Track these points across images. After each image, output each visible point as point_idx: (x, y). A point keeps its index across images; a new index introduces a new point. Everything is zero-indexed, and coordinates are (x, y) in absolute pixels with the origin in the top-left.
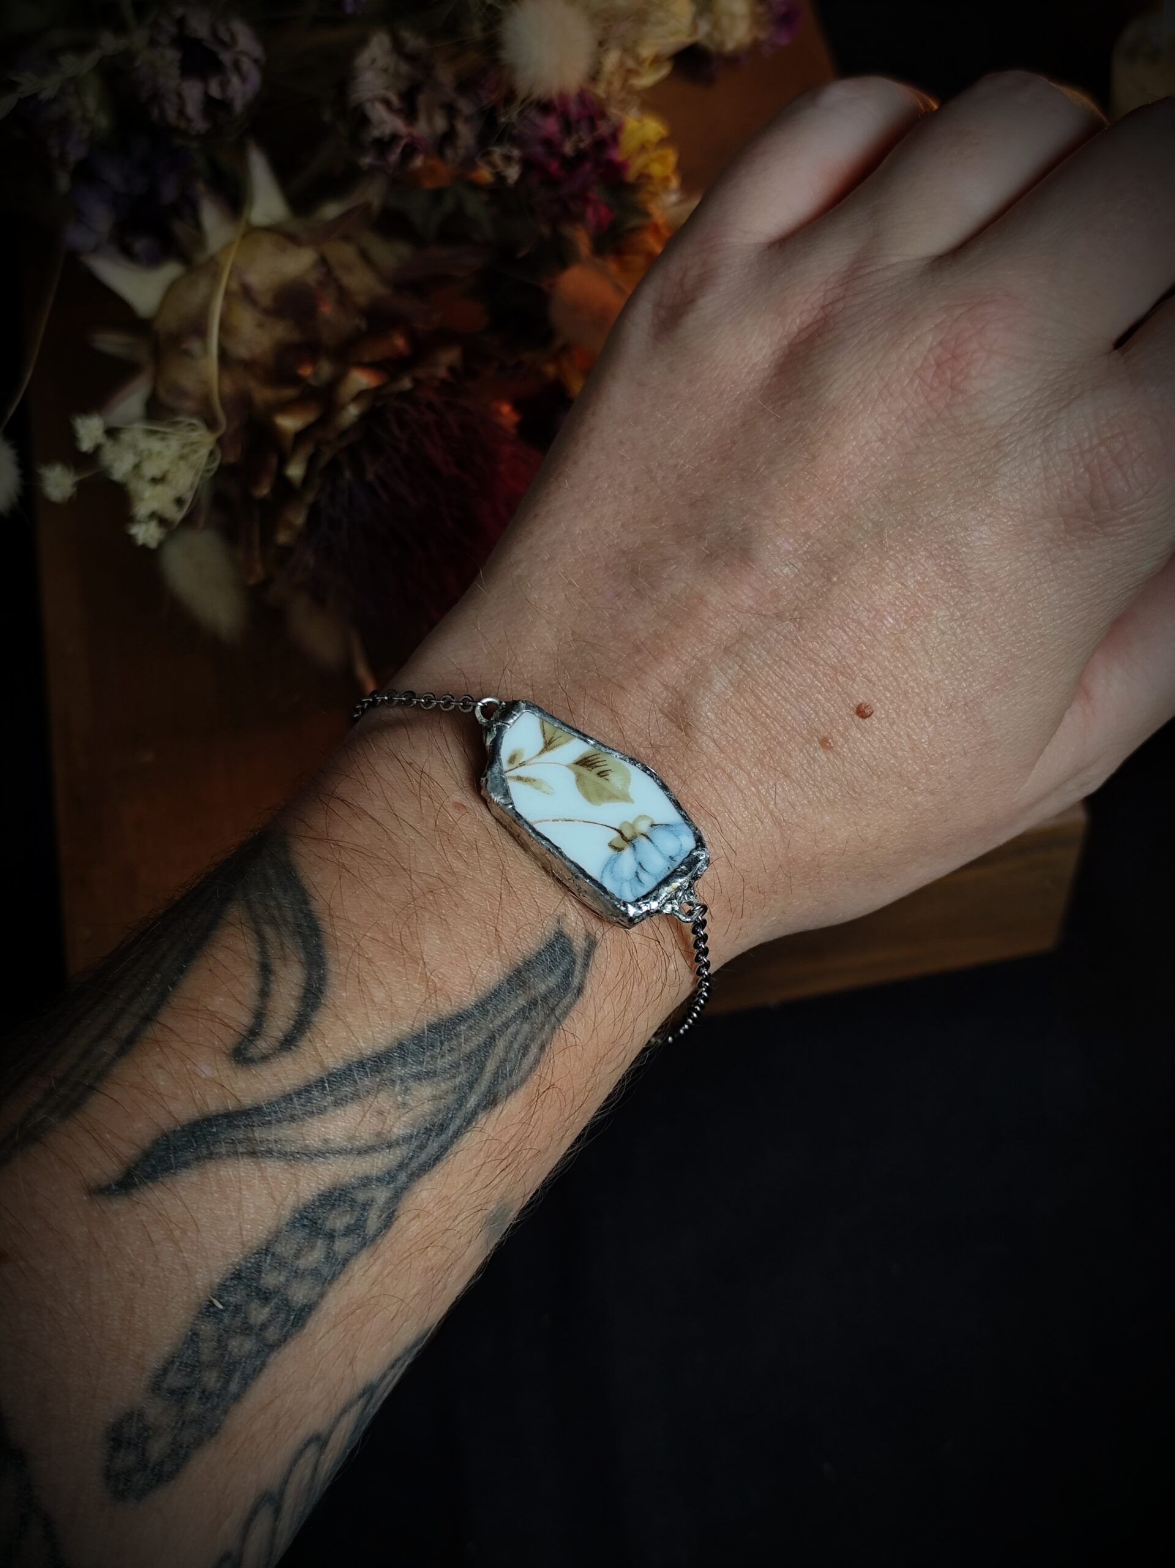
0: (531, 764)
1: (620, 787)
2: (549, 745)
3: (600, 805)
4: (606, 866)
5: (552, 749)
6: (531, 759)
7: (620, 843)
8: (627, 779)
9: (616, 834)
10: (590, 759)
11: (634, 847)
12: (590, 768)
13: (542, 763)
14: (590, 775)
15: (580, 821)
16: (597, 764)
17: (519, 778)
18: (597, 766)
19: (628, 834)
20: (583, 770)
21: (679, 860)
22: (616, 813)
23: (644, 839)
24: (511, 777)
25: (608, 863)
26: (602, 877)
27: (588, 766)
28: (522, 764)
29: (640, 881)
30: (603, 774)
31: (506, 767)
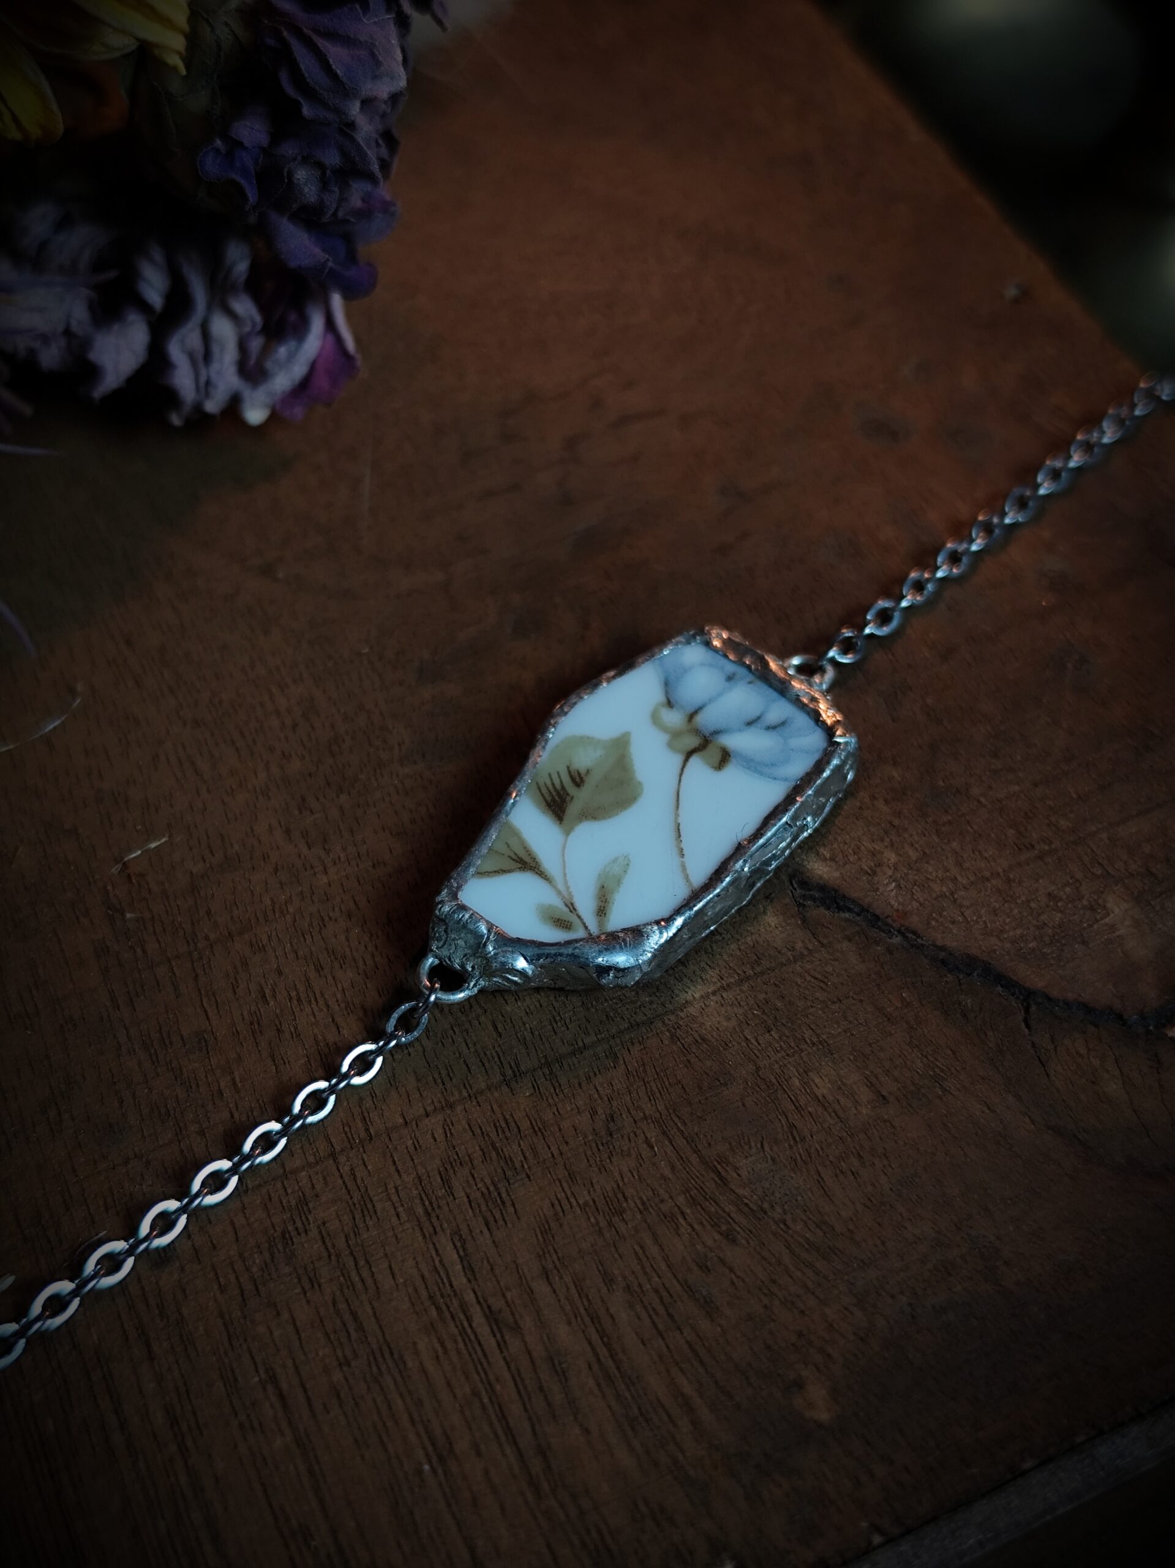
0: (570, 894)
1: (599, 753)
2: (526, 862)
3: (640, 784)
4: (761, 774)
5: (534, 859)
6: (559, 893)
7: (713, 753)
8: (584, 741)
9: (695, 760)
10: (549, 799)
11: (717, 733)
12: (568, 799)
13: (565, 875)
14: (580, 798)
15: (677, 815)
16: (558, 787)
17: (602, 911)
18: (563, 787)
19: (693, 742)
20: (573, 809)
21: (731, 668)
22: (653, 761)
23: (700, 719)
24: (601, 924)
25: (756, 771)
26: (786, 780)
27: (563, 801)
28: (572, 908)
29: (783, 724)
30: (578, 779)
31: (580, 933)
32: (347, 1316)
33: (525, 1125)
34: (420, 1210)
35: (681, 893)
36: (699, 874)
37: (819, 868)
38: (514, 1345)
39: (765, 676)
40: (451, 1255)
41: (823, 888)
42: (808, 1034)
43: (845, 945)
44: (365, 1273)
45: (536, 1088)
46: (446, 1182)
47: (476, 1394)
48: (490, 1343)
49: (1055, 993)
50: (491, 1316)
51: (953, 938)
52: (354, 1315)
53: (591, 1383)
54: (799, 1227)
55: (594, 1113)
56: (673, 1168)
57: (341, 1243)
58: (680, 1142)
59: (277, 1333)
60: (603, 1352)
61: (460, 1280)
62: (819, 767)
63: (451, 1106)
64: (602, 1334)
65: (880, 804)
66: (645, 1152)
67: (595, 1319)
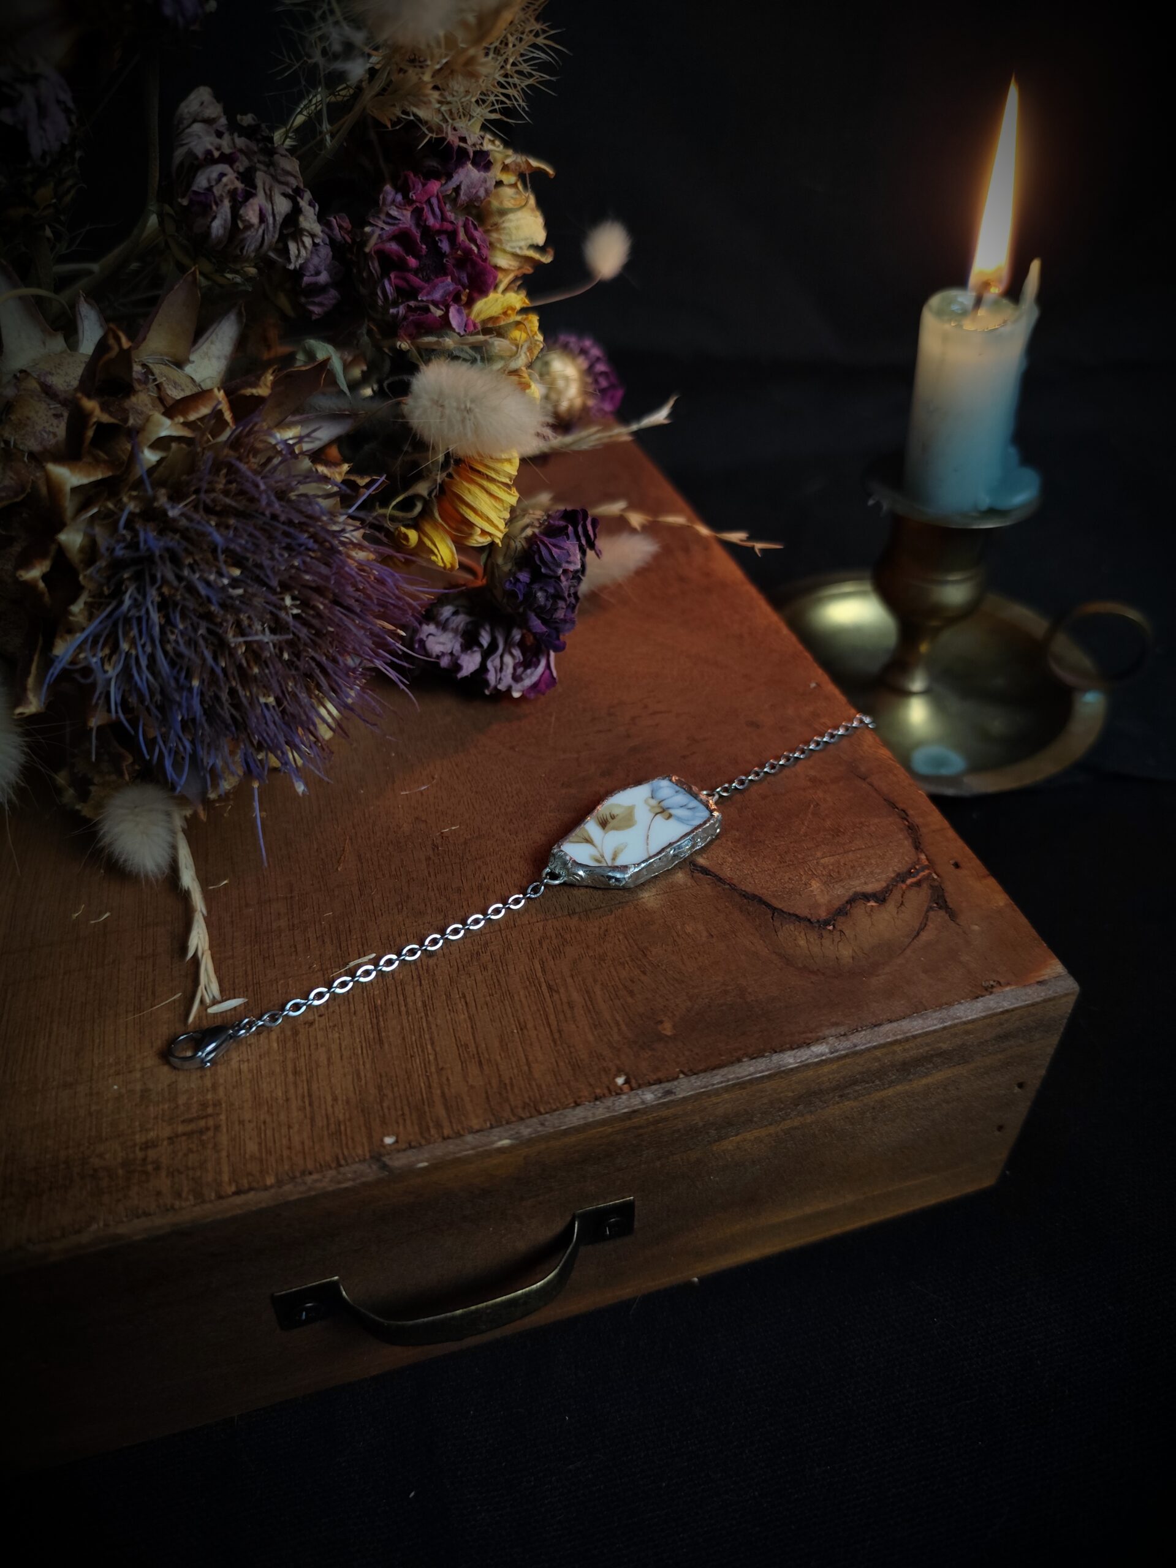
0: (603, 852)
1: (623, 810)
2: (588, 841)
3: (636, 821)
4: (683, 823)
5: (592, 840)
6: (599, 851)
7: (666, 814)
8: (619, 806)
9: (658, 816)
10: (601, 822)
11: (669, 808)
12: (608, 823)
13: (602, 846)
14: (612, 823)
15: (648, 832)
16: (605, 819)
17: (614, 859)
18: (607, 819)
19: (659, 810)
20: (609, 826)
21: (678, 788)
22: (643, 814)
23: (663, 803)
24: (613, 864)
25: (681, 822)
26: (692, 825)
27: (606, 823)
28: (603, 857)
29: (695, 808)
30: (613, 817)
31: (605, 865)
32: (495, 981)
33: (573, 929)
34: (529, 951)
35: (645, 857)
36: (653, 851)
37: (701, 861)
38: (556, 996)
39: (690, 792)
40: (538, 966)
41: (701, 867)
42: (687, 913)
43: (707, 886)
44: (505, 968)
45: (580, 918)
46: (540, 943)
47: (539, 1010)
48: (547, 995)
49: (785, 910)
50: (550, 987)
51: (749, 888)
52: (498, 981)
53: (582, 1012)
54: (671, 972)
55: (600, 928)
56: (627, 948)
57: (498, 957)
58: (631, 941)
59: (468, 983)
60: (589, 1003)
61: (540, 974)
62: (705, 823)
63: (547, 920)
64: (590, 997)
65: (729, 843)
66: (617, 942)
67: (587, 992)
